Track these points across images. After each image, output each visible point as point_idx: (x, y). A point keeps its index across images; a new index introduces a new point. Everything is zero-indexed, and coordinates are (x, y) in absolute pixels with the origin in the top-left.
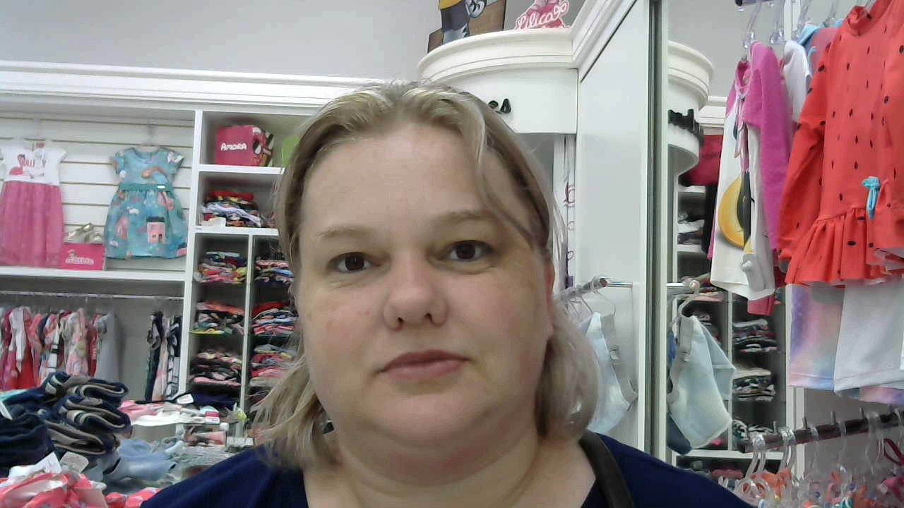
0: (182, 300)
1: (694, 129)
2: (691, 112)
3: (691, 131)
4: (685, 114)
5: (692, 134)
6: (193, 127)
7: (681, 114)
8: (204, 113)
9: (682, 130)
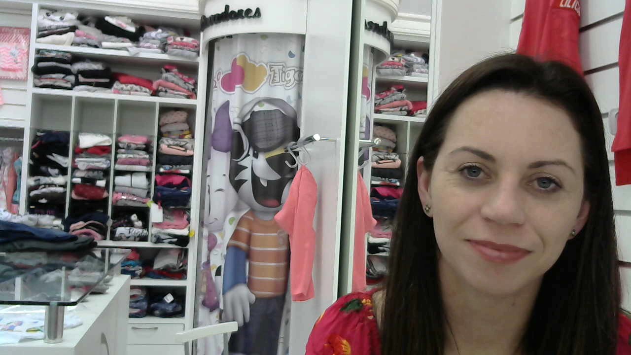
0: (23, 141)
4: (381, 24)
9: (378, 35)
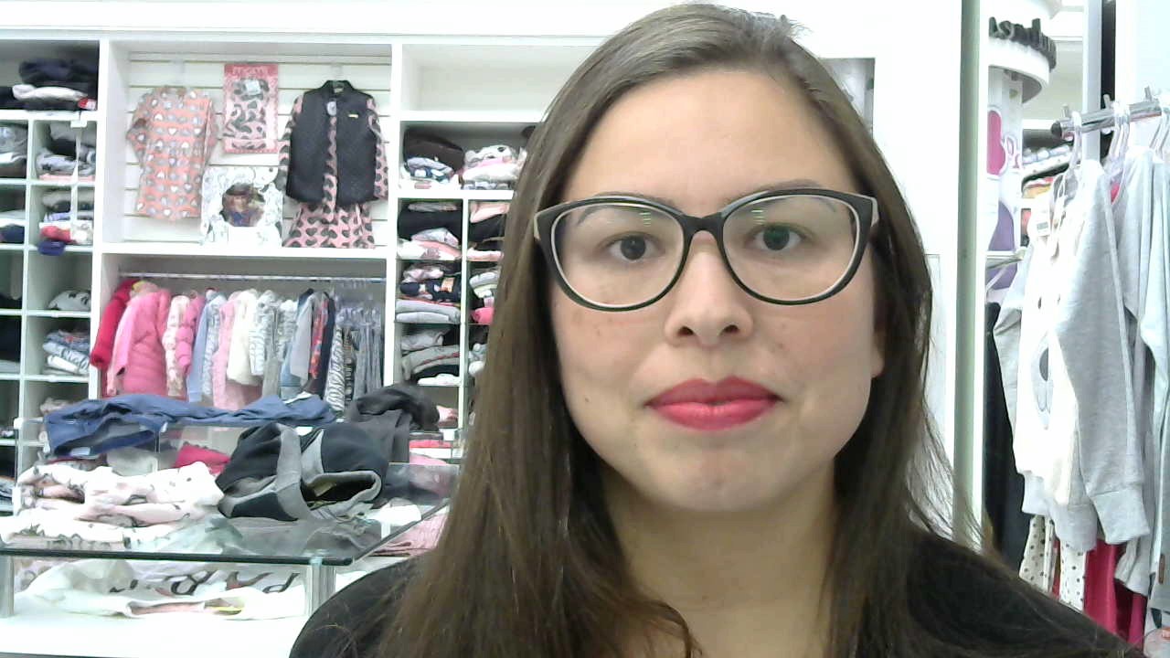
0: (385, 282)
1: (1041, 46)
2: (1036, 23)
3: (1036, 47)
4: (1028, 25)
5: (1039, 54)
6: (389, 65)
7: (1022, 26)
8: (404, 46)
9: (1022, 47)
